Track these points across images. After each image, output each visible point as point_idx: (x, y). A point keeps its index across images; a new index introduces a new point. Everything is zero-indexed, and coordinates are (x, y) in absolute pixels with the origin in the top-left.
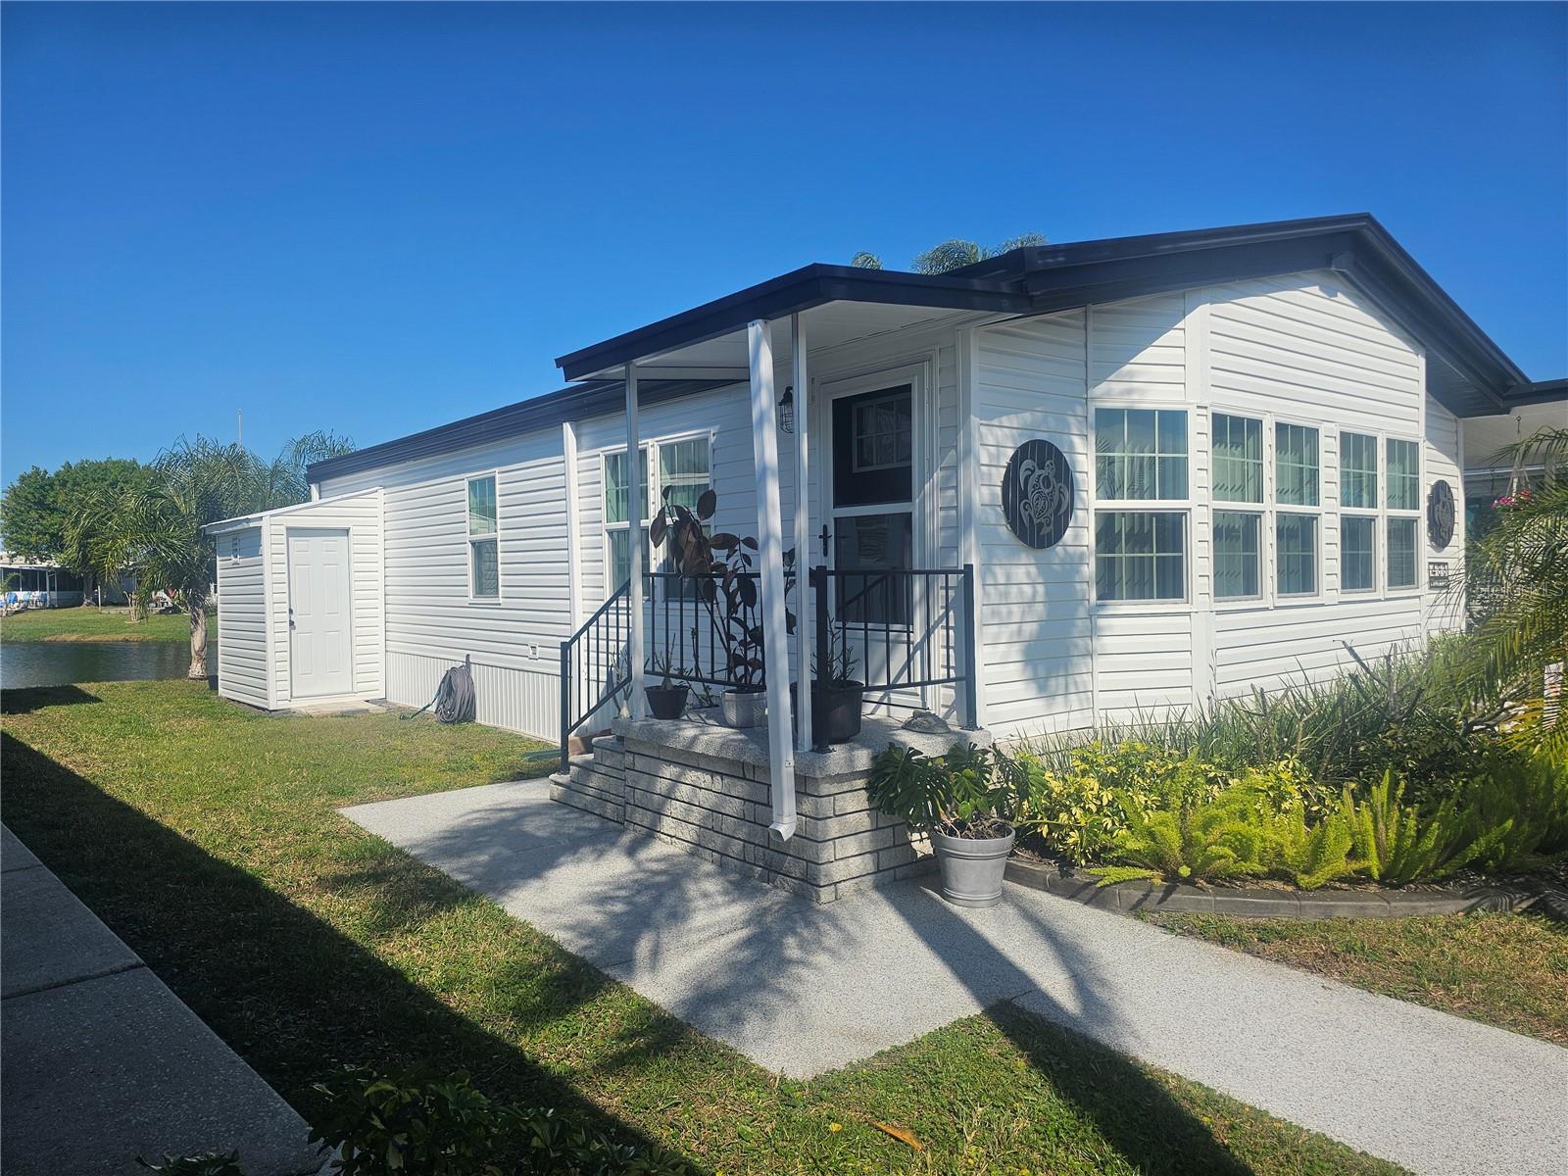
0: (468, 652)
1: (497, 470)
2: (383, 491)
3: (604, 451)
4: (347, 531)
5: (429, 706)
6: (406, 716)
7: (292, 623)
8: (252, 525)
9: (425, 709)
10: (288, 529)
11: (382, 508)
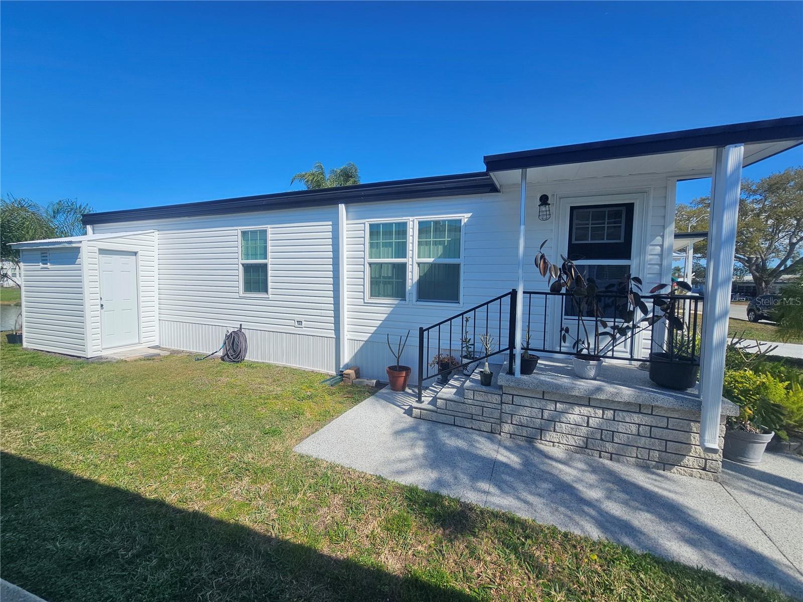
0: (241, 323)
1: (269, 226)
2: (157, 233)
3: (368, 222)
4: (135, 253)
5: (216, 352)
6: (199, 358)
7: (102, 306)
8: (74, 245)
9: (213, 354)
10: (100, 250)
11: (157, 242)
